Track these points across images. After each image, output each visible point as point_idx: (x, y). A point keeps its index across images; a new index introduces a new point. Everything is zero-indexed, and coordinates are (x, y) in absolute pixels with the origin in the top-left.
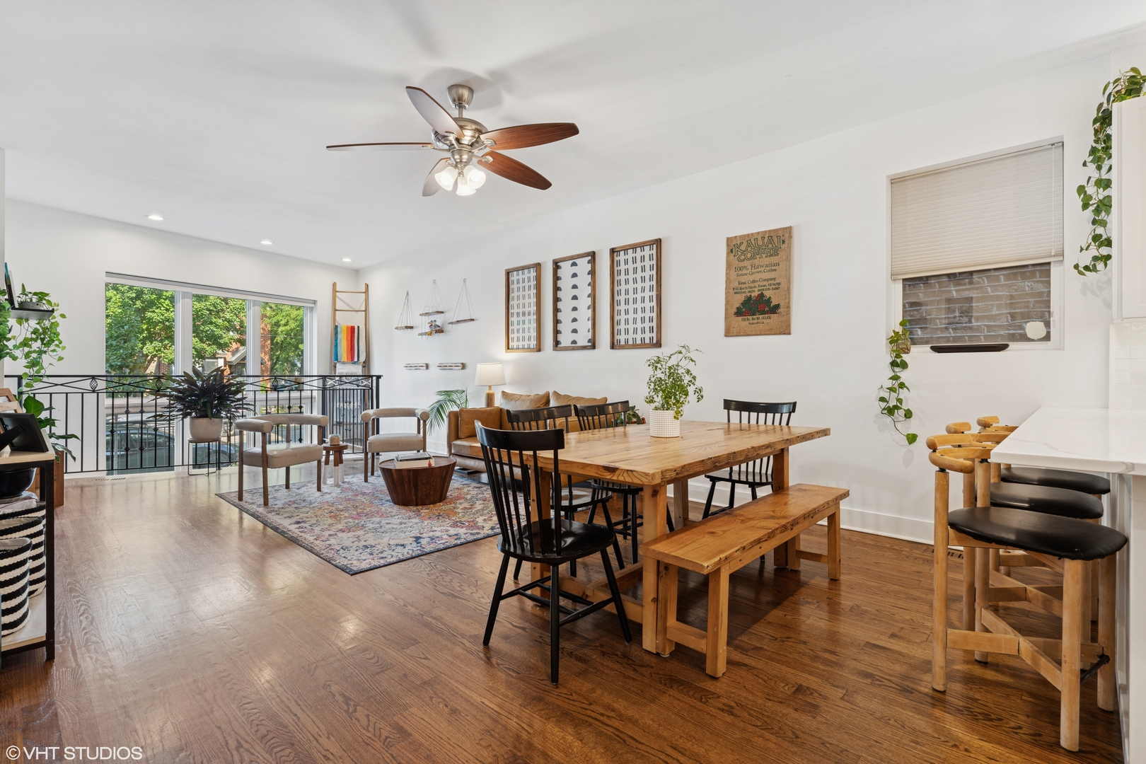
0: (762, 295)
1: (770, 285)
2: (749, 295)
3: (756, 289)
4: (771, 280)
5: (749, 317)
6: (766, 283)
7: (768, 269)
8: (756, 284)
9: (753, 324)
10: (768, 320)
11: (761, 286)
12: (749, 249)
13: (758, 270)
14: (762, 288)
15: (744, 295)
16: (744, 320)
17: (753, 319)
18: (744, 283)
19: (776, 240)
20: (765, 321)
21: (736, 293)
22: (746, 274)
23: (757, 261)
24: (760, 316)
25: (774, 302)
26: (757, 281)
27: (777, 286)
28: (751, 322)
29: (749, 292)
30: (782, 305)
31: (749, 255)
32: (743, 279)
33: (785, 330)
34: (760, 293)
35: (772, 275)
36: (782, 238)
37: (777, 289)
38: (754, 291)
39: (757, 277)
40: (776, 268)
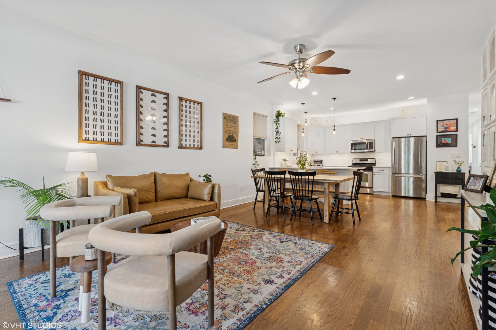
0: (232, 135)
2: (229, 134)
3: (231, 133)
8: (231, 131)
12: (229, 119)
13: (232, 127)
15: (228, 134)
16: (228, 143)
19: (235, 119)
20: (233, 144)
21: (226, 133)
22: (229, 127)
23: (231, 124)
24: (232, 142)
28: (230, 144)
30: (237, 140)
32: (228, 129)
33: (237, 147)
39: (231, 129)
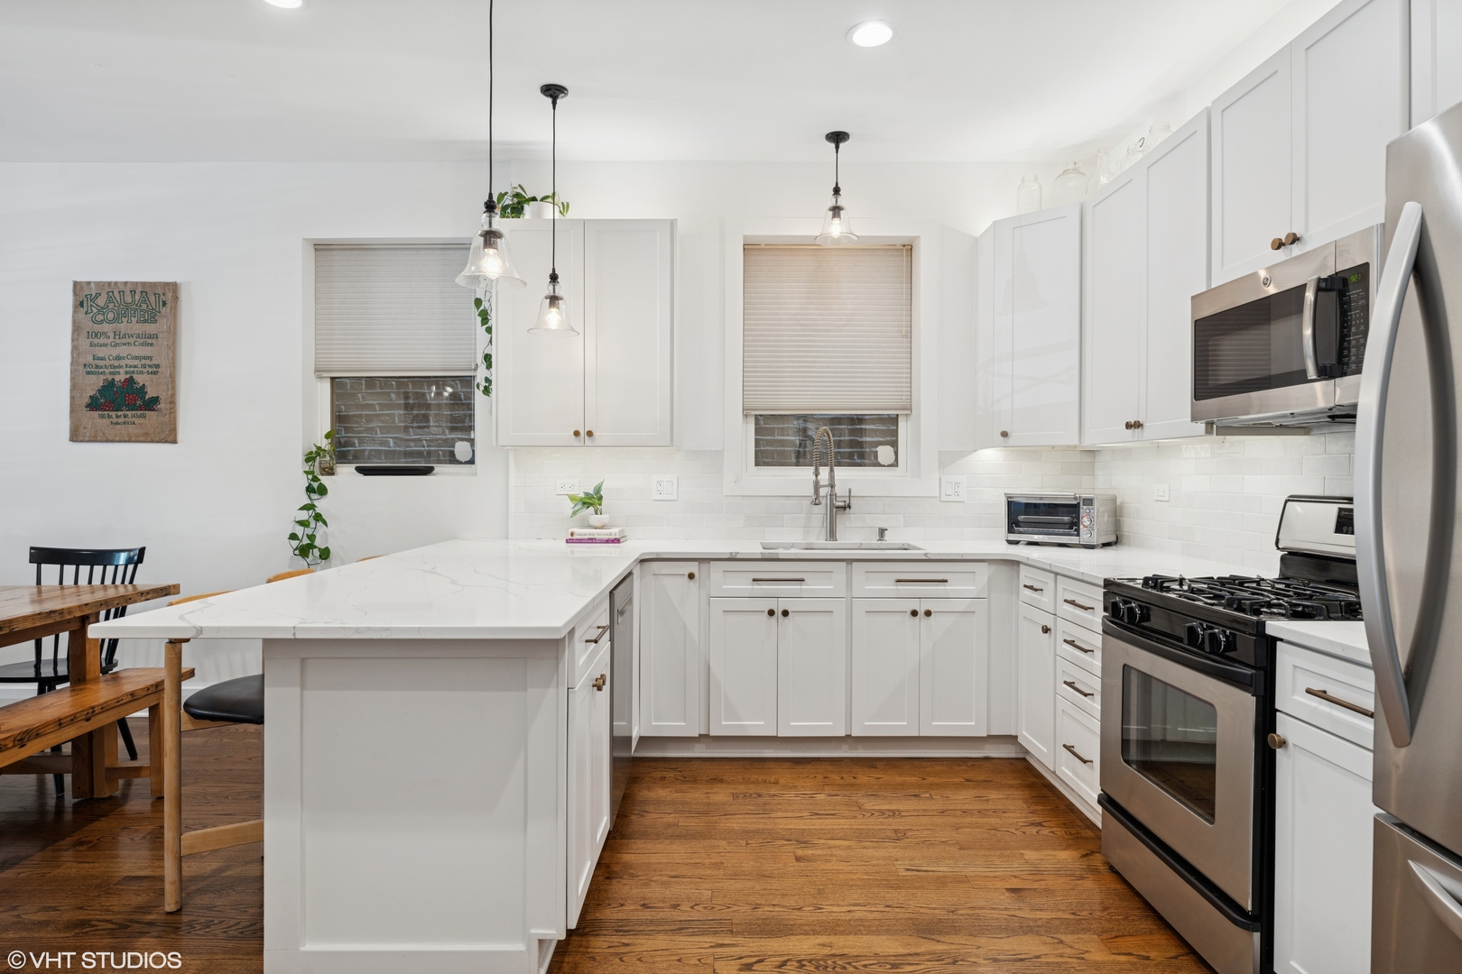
0: (130, 381)
1: (144, 366)
2: (110, 378)
3: (122, 371)
4: (145, 358)
5: (110, 413)
6: (136, 362)
7: (141, 341)
8: (123, 363)
9: (117, 423)
10: (142, 420)
11: (130, 366)
12: (111, 306)
13: (124, 341)
14: (132, 369)
15: (102, 377)
16: (102, 417)
17: (117, 417)
18: (103, 359)
19: (152, 299)
20: (137, 421)
21: (88, 373)
22: (106, 345)
23: (123, 326)
24: (129, 413)
25: (151, 393)
26: (123, 358)
27: (154, 369)
28: (115, 420)
29: (111, 373)
30: (163, 397)
31: (111, 316)
32: (101, 352)
33: (169, 436)
34: (128, 376)
35: (146, 351)
36: (162, 297)
37: (155, 373)
38: (119, 373)
39: (123, 351)
40: (154, 341)
